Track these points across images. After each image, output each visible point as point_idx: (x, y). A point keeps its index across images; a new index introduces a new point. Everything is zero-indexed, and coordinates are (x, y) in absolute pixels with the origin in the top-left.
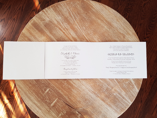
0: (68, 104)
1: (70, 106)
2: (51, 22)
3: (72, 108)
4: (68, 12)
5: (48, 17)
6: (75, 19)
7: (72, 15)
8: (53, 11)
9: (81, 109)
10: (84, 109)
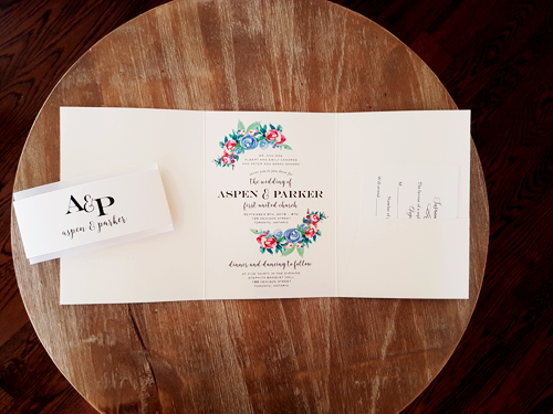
0: (138, 326)
1: (138, 334)
2: (262, 40)
3: (143, 345)
4: (334, 51)
5: (264, 22)
6: (343, 86)
7: (341, 69)
8: (292, 16)
9: (166, 367)
10: (173, 372)
